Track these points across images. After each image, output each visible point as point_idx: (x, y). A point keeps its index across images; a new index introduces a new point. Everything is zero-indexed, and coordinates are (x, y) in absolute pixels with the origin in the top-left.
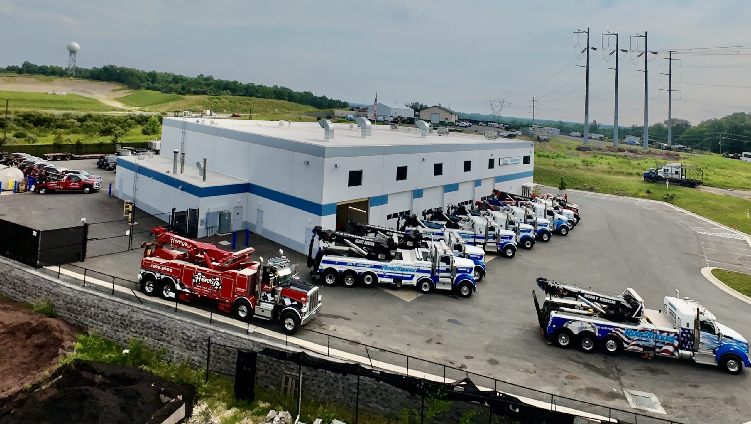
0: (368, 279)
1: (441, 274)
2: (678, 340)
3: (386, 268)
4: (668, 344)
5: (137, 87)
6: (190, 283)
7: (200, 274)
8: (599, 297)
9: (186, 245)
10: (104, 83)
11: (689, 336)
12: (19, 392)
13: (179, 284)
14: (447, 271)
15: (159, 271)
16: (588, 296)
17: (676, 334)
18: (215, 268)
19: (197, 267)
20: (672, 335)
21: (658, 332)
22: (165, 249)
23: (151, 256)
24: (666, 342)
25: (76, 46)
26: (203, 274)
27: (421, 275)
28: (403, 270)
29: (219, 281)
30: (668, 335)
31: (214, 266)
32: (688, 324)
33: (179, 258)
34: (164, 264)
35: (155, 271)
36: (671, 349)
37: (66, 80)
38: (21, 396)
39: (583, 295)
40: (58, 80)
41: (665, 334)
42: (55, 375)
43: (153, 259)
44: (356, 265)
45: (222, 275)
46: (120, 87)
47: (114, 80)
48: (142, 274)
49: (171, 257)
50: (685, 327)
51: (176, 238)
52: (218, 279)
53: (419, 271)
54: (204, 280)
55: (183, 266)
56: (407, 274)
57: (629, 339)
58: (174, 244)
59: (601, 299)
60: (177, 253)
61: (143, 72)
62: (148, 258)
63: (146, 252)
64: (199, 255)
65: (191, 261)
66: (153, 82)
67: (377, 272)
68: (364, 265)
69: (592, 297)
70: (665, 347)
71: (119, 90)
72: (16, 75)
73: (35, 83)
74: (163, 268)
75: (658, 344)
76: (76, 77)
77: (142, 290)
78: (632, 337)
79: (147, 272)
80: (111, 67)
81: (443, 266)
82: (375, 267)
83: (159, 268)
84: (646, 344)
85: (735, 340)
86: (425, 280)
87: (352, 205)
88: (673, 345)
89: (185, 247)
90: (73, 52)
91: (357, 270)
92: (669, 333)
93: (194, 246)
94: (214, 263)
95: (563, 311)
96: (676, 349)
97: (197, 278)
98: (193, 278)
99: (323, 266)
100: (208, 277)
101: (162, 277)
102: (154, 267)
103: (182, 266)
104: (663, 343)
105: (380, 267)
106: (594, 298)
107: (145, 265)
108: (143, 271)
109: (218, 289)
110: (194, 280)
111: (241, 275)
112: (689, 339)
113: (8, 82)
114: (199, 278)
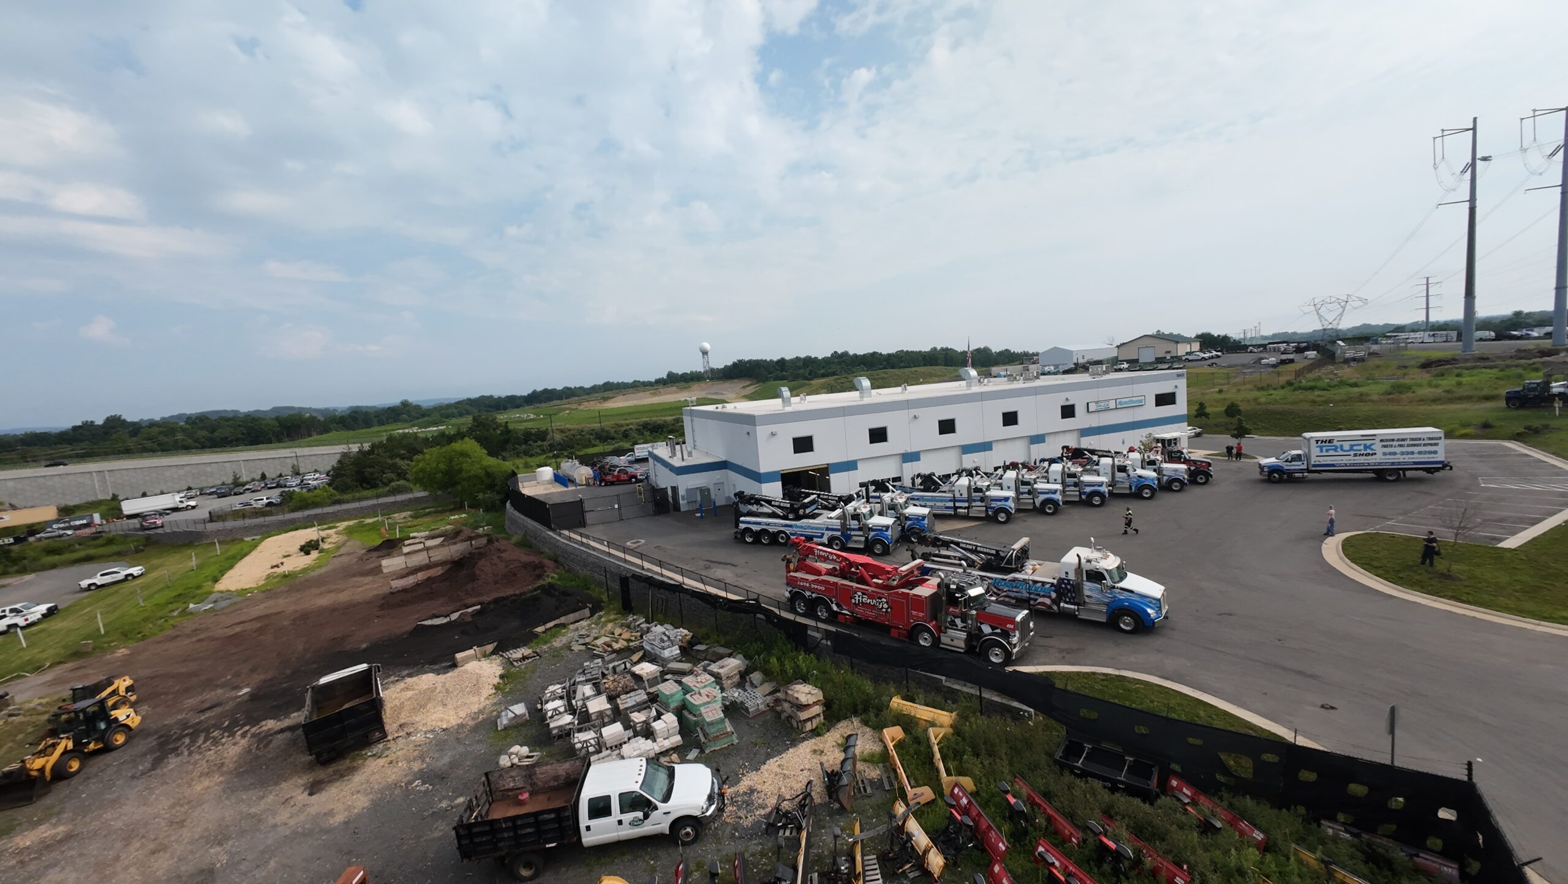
0: (782, 538)
1: (853, 533)
2: (1055, 591)
3: (797, 526)
4: (1044, 596)
5: (764, 380)
6: (849, 604)
7: (859, 593)
8: (977, 546)
9: (835, 557)
10: (736, 380)
11: (1069, 587)
12: (512, 595)
13: (836, 604)
14: (860, 529)
15: (810, 589)
16: (964, 546)
17: (1052, 585)
18: (877, 586)
19: (855, 585)
20: (1048, 586)
21: (1031, 583)
22: (809, 562)
23: (796, 571)
24: (1042, 594)
25: (707, 346)
26: (863, 594)
27: (830, 533)
28: (813, 528)
29: (886, 602)
30: (1043, 585)
31: (877, 583)
32: (1067, 573)
33: (830, 573)
34: (814, 581)
35: (804, 588)
36: (1048, 601)
37: (703, 384)
38: (513, 598)
39: (957, 544)
40: (695, 386)
41: (1039, 585)
42: (535, 590)
43: (798, 575)
44: (768, 524)
45: (889, 595)
46: (748, 383)
47: (744, 376)
48: (790, 592)
49: (817, 572)
50: (1063, 576)
51: (821, 550)
52: (883, 600)
53: (828, 529)
54: (865, 600)
55: (837, 583)
56: (818, 532)
57: (999, 590)
58: (819, 556)
59: (979, 549)
60: (824, 566)
61: (771, 361)
62: (792, 574)
63: (788, 566)
64: (853, 569)
65: (845, 578)
66: (782, 371)
67: (788, 531)
68: (775, 525)
69: (968, 546)
70: (1040, 600)
71: (748, 386)
72: (661, 386)
73: (676, 392)
74: (813, 586)
75: (1032, 596)
76: (712, 379)
77: (793, 610)
78: (1001, 587)
79: (795, 590)
80: (740, 361)
81: (854, 524)
82: (786, 526)
83: (808, 585)
84: (1018, 595)
85: (1137, 594)
86: (836, 538)
87: (811, 470)
88: (1050, 597)
89: (833, 560)
90: (705, 353)
91: (771, 529)
92: (1044, 583)
93: (846, 559)
94: (875, 580)
95: (933, 561)
96: (1053, 601)
97: (857, 598)
98: (851, 598)
99: (742, 526)
100: (870, 597)
101: (814, 595)
102: (802, 584)
103: (835, 584)
104: (1039, 595)
105: (790, 526)
106: (970, 547)
107: (791, 582)
108: (789, 589)
109: (887, 612)
110: (853, 601)
111: (914, 595)
112: (1069, 591)
113: (654, 394)
114: (858, 597)
